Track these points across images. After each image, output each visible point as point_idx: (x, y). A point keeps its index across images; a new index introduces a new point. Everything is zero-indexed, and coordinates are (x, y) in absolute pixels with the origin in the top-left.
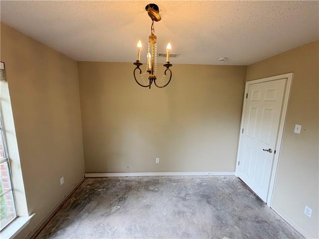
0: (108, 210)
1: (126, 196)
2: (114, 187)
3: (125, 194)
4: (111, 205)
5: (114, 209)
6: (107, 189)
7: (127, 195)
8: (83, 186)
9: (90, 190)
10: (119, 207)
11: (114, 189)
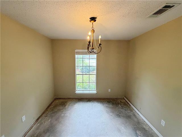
0: (109, 112)
1: (121, 117)
2: (125, 110)
3: (122, 116)
4: (113, 112)
5: (111, 114)
6: (122, 108)
7: (123, 117)
8: (119, 100)
9: (118, 103)
10: (113, 116)
11: (124, 111)
